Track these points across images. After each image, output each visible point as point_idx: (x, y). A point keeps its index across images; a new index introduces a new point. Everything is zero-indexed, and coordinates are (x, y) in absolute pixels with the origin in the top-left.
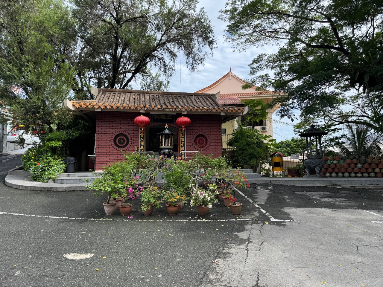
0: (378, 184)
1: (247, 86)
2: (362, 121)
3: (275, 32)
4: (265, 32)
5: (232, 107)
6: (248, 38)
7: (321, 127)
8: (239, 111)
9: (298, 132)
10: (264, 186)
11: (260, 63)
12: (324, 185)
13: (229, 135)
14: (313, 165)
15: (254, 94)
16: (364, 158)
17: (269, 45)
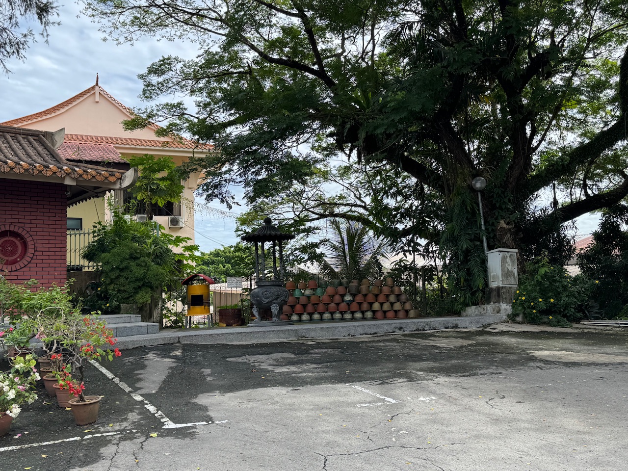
0: (375, 331)
1: (134, 123)
2: (356, 214)
3: (197, 14)
4: (177, 11)
5: (95, 167)
6: (139, 15)
7: (285, 224)
8: (112, 179)
9: (242, 232)
10: (163, 350)
11: (165, 76)
12: (285, 340)
13: (89, 234)
14: (267, 301)
15: (153, 144)
16: (357, 285)
17: (185, 40)
